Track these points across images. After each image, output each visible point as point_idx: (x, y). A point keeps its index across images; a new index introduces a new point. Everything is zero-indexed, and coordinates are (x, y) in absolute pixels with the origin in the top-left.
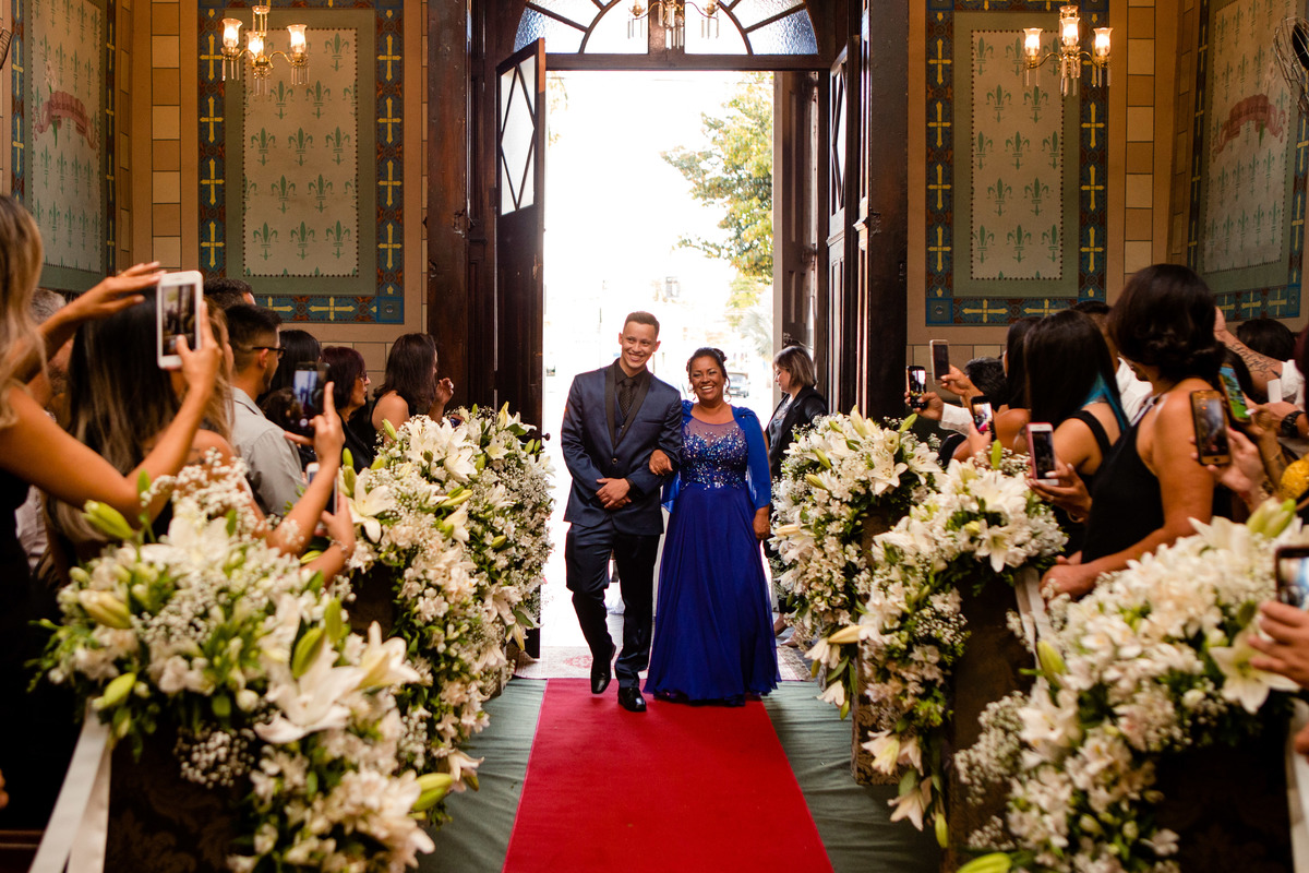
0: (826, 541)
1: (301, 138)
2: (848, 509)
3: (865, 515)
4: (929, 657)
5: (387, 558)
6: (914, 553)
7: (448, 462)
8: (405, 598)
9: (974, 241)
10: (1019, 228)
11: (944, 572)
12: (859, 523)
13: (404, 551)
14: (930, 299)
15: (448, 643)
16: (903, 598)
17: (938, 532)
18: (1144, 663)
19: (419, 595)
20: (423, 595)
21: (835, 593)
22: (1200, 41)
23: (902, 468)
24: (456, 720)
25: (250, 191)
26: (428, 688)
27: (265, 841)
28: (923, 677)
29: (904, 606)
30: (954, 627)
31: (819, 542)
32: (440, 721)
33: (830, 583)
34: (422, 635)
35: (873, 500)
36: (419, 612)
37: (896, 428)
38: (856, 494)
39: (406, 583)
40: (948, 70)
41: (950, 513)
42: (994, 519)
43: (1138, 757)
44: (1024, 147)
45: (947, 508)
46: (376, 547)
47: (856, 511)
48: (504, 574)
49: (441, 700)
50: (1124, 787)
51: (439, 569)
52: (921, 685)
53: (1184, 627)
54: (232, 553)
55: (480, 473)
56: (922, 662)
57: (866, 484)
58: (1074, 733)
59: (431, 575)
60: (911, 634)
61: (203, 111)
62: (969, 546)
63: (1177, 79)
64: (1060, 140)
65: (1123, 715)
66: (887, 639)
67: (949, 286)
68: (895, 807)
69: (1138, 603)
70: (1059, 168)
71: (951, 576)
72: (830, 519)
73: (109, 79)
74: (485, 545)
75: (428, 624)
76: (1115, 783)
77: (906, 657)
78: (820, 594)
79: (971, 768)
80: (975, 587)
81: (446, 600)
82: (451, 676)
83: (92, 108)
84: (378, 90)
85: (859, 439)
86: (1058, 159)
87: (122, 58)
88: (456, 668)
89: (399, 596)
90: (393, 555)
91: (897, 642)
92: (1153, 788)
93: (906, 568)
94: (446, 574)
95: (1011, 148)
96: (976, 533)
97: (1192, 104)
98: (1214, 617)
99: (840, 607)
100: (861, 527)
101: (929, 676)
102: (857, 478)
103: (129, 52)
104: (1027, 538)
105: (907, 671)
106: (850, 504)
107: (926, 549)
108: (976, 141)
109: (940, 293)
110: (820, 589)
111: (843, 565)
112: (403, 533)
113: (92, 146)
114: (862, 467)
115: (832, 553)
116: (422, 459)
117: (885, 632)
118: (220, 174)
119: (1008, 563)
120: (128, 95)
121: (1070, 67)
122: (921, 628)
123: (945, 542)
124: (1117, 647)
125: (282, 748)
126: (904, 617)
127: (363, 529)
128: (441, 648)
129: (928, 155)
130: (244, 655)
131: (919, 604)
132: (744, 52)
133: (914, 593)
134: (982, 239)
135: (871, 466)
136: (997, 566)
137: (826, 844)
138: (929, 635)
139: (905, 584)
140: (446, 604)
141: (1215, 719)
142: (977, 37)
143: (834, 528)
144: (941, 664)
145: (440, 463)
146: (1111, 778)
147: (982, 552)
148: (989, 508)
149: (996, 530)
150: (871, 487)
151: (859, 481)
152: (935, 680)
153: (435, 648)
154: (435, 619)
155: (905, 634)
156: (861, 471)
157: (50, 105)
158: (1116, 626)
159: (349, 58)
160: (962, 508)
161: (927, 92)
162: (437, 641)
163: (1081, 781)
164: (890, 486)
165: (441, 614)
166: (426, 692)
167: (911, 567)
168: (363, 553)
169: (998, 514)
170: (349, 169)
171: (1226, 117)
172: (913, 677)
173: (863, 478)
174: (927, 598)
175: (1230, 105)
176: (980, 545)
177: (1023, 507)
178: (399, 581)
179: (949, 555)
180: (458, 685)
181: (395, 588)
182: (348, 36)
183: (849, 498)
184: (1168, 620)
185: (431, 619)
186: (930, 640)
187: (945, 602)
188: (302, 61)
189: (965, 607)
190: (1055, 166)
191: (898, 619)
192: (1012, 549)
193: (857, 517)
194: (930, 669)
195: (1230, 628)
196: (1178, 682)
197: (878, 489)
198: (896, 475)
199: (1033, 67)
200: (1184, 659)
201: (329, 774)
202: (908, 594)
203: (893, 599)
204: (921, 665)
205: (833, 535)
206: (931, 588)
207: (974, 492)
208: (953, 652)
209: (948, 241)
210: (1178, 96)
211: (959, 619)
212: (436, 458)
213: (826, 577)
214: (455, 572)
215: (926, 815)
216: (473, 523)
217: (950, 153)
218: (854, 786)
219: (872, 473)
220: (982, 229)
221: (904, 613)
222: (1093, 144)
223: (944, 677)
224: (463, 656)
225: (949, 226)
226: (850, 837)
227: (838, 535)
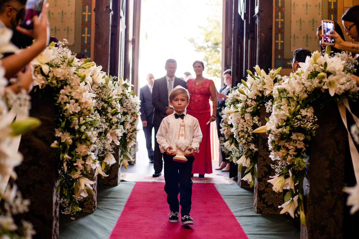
0: (246, 115)
2: (255, 102)
3: (261, 105)
4: (299, 138)
5: (51, 83)
6: (292, 91)
8: (60, 103)
9: (292, 39)
10: (307, 35)
11: (307, 99)
12: (259, 108)
13: (60, 81)
15: (80, 126)
16: (288, 112)
17: (304, 81)
20: (69, 102)
21: (249, 136)
24: (83, 162)
28: (296, 147)
29: (288, 115)
30: (312, 122)
31: (242, 116)
32: (75, 162)
33: (247, 132)
34: (68, 120)
35: (265, 98)
36: (66, 110)
38: (258, 96)
39: (61, 96)
41: (309, 73)
42: (330, 73)
44: (309, 7)
45: (308, 71)
46: (46, 76)
47: (258, 103)
49: (76, 152)
51: (77, 92)
52: (295, 151)
56: (296, 140)
57: (262, 92)
59: (73, 94)
60: (292, 127)
62: (318, 85)
64: (321, 6)
66: (280, 130)
67: (282, 55)
68: (282, 209)
70: (321, 15)
71: (310, 101)
72: (247, 106)
74: (108, 112)
75: (71, 115)
77: (289, 138)
78: (243, 137)
80: (321, 105)
81: (79, 106)
85: (259, 76)
86: (321, 13)
88: (83, 137)
89: (57, 102)
90: (54, 82)
91: (285, 130)
95: (305, 7)
96: (323, 78)
99: (250, 142)
100: (259, 109)
101: (299, 147)
102: (258, 89)
104: (345, 82)
105: (289, 145)
107: (298, 89)
108: (292, 5)
109: (279, 57)
110: (243, 135)
111: (252, 125)
112: (59, 72)
115: (248, 120)
117: (279, 127)
119: (337, 93)
122: (296, 124)
123: (307, 84)
126: (288, 120)
127: (41, 69)
128: (77, 127)
129: (276, 9)
131: (294, 114)
133: (293, 109)
134: (294, 39)
135: (264, 84)
136: (332, 94)
138: (300, 126)
139: (289, 105)
140: (79, 107)
143: (249, 110)
147: (325, 87)
148: (328, 68)
149: (332, 78)
150: (264, 93)
151: (259, 91)
152: (302, 149)
153: (74, 127)
155: (288, 127)
156: (260, 86)
160: (315, 70)
162: (74, 125)
165: (77, 112)
167: (291, 98)
168: (40, 79)
172: (292, 147)
173: (261, 89)
174: (299, 111)
176: (324, 85)
177: (342, 69)
178: (58, 95)
179: (309, 89)
180: (85, 146)
181: (56, 98)
183: (255, 98)
185: (72, 113)
186: (300, 129)
187: (307, 112)
189: (316, 113)
190: (319, 14)
191: (285, 121)
192: (338, 86)
193: (258, 106)
194: (299, 144)
202: (289, 110)
203: (283, 112)
204: (295, 141)
205: (248, 113)
206: (300, 106)
208: (311, 134)
209: (283, 39)
211: (314, 118)
213: (245, 130)
215: (296, 212)
216: (103, 103)
217: (283, 8)
218: (255, 214)
219: (265, 87)
220: (294, 35)
221: (288, 118)
222: (332, 7)
223: (306, 147)
224: (87, 132)
225: (283, 34)
226: (256, 231)
227: (251, 113)
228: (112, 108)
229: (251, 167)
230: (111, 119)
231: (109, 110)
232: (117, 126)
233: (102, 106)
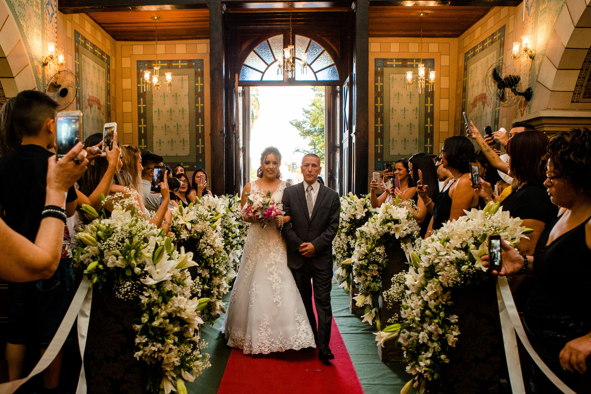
0: (341, 234)
1: (171, 111)
2: (349, 224)
4: (375, 268)
5: (194, 236)
6: (369, 233)
7: (217, 209)
8: (200, 249)
9: (390, 143)
10: (405, 139)
11: (379, 239)
13: (200, 233)
14: (376, 162)
15: (215, 264)
16: (366, 249)
17: (377, 226)
18: (447, 257)
19: (205, 248)
20: (206, 248)
21: (344, 252)
22: (464, 77)
23: (366, 210)
24: (218, 290)
25: (155, 129)
26: (208, 279)
27: (145, 319)
28: (372, 275)
29: (366, 251)
30: (383, 258)
32: (212, 290)
33: (343, 248)
34: (206, 261)
35: (356, 222)
36: (205, 254)
37: (364, 198)
38: (351, 219)
39: (200, 244)
40: (382, 87)
41: (381, 220)
42: (396, 222)
43: (445, 289)
44: (406, 112)
45: (381, 218)
46: (190, 232)
47: (351, 225)
48: (236, 246)
49: (212, 283)
50: (440, 300)
51: (211, 240)
52: (372, 277)
53: (462, 244)
54: (132, 221)
55: (227, 213)
57: (354, 216)
58: (423, 282)
59: (209, 241)
60: (368, 260)
61: (139, 103)
62: (388, 230)
63: (457, 90)
64: (418, 110)
65: (440, 275)
66: (360, 262)
67: (382, 157)
68: (363, 318)
69: (446, 237)
70: (418, 119)
71: (382, 241)
72: (343, 227)
73: (108, 92)
74: (229, 237)
75: (208, 257)
76: (437, 298)
77: (367, 268)
78: (339, 252)
79: (388, 296)
80: (390, 244)
81: (214, 250)
82: (216, 275)
83: (103, 102)
84: (196, 95)
85: (352, 201)
86: (418, 117)
87: (113, 86)
88: (217, 272)
89: (198, 249)
90: (196, 235)
91: (364, 263)
92: (450, 300)
93: (367, 238)
94: (214, 241)
95: (403, 112)
96: (391, 227)
97: (461, 97)
98: (472, 241)
99: (346, 256)
100: (353, 230)
101: (374, 274)
103: (115, 84)
104: (407, 228)
105: (367, 273)
106: (349, 222)
107: (374, 232)
108: (391, 110)
109: (379, 160)
110: (339, 250)
111: (347, 243)
112: (199, 227)
113: (103, 114)
114: (353, 210)
115: (343, 239)
116: (208, 208)
117: (360, 260)
118: (145, 123)
119: (401, 236)
120: (115, 98)
121: (422, 84)
122: (372, 258)
123: (380, 229)
124: (438, 252)
125: (150, 287)
126: (366, 255)
127: (186, 226)
128: (212, 266)
129: (375, 115)
130: (136, 256)
131: (371, 250)
132: (315, 80)
133: (370, 247)
134: (393, 142)
135: (356, 210)
136: (397, 237)
137: (341, 332)
138: (375, 260)
139: (367, 244)
141: (472, 275)
142: (391, 76)
143: (344, 230)
144: (378, 270)
145: (214, 210)
146: (436, 296)
147: (392, 232)
148: (394, 217)
149: (397, 225)
150: (356, 217)
151: (352, 215)
152: (377, 276)
154: (210, 256)
155: (367, 260)
156: (352, 211)
157: (89, 100)
158: (438, 244)
159: (186, 84)
160: (385, 218)
161: (375, 94)
162: (211, 264)
163: (426, 298)
164: (362, 216)
165: (212, 255)
166: (207, 280)
167: (369, 238)
168: (186, 234)
169: (398, 220)
170: (186, 121)
171: (472, 101)
172: (369, 275)
173: (353, 214)
174: (374, 248)
175: (474, 97)
176: (391, 230)
177: (406, 217)
178: (198, 244)
179: (381, 233)
180: (218, 278)
181: (197, 246)
182: (186, 77)
183: (349, 220)
184: (456, 242)
186: (375, 262)
187: (380, 250)
188: (170, 84)
189: (386, 251)
190: (416, 118)
191: (364, 255)
192: (402, 231)
193: (351, 227)
194: (375, 272)
195: (477, 244)
196: (459, 263)
197: (358, 217)
198: (364, 213)
199: (409, 84)
200: (461, 255)
201: (167, 296)
202: (367, 247)
203: (362, 249)
204: (372, 270)
206: (375, 245)
207: (389, 213)
208: (383, 266)
209: (382, 143)
210: (457, 95)
211: (384, 255)
212: (213, 208)
213: (341, 247)
214: (216, 241)
215: (373, 321)
216: (225, 229)
217: (382, 114)
218: (351, 315)
219: (356, 212)
220: (393, 139)
221: (366, 253)
222: (429, 111)
223: (380, 275)
224: (219, 269)
225: (382, 138)
226: (349, 330)
227: (345, 233)
228: (233, 233)
229: (347, 276)
230: (232, 242)
231: (230, 234)
232: (237, 247)
233: (225, 232)
